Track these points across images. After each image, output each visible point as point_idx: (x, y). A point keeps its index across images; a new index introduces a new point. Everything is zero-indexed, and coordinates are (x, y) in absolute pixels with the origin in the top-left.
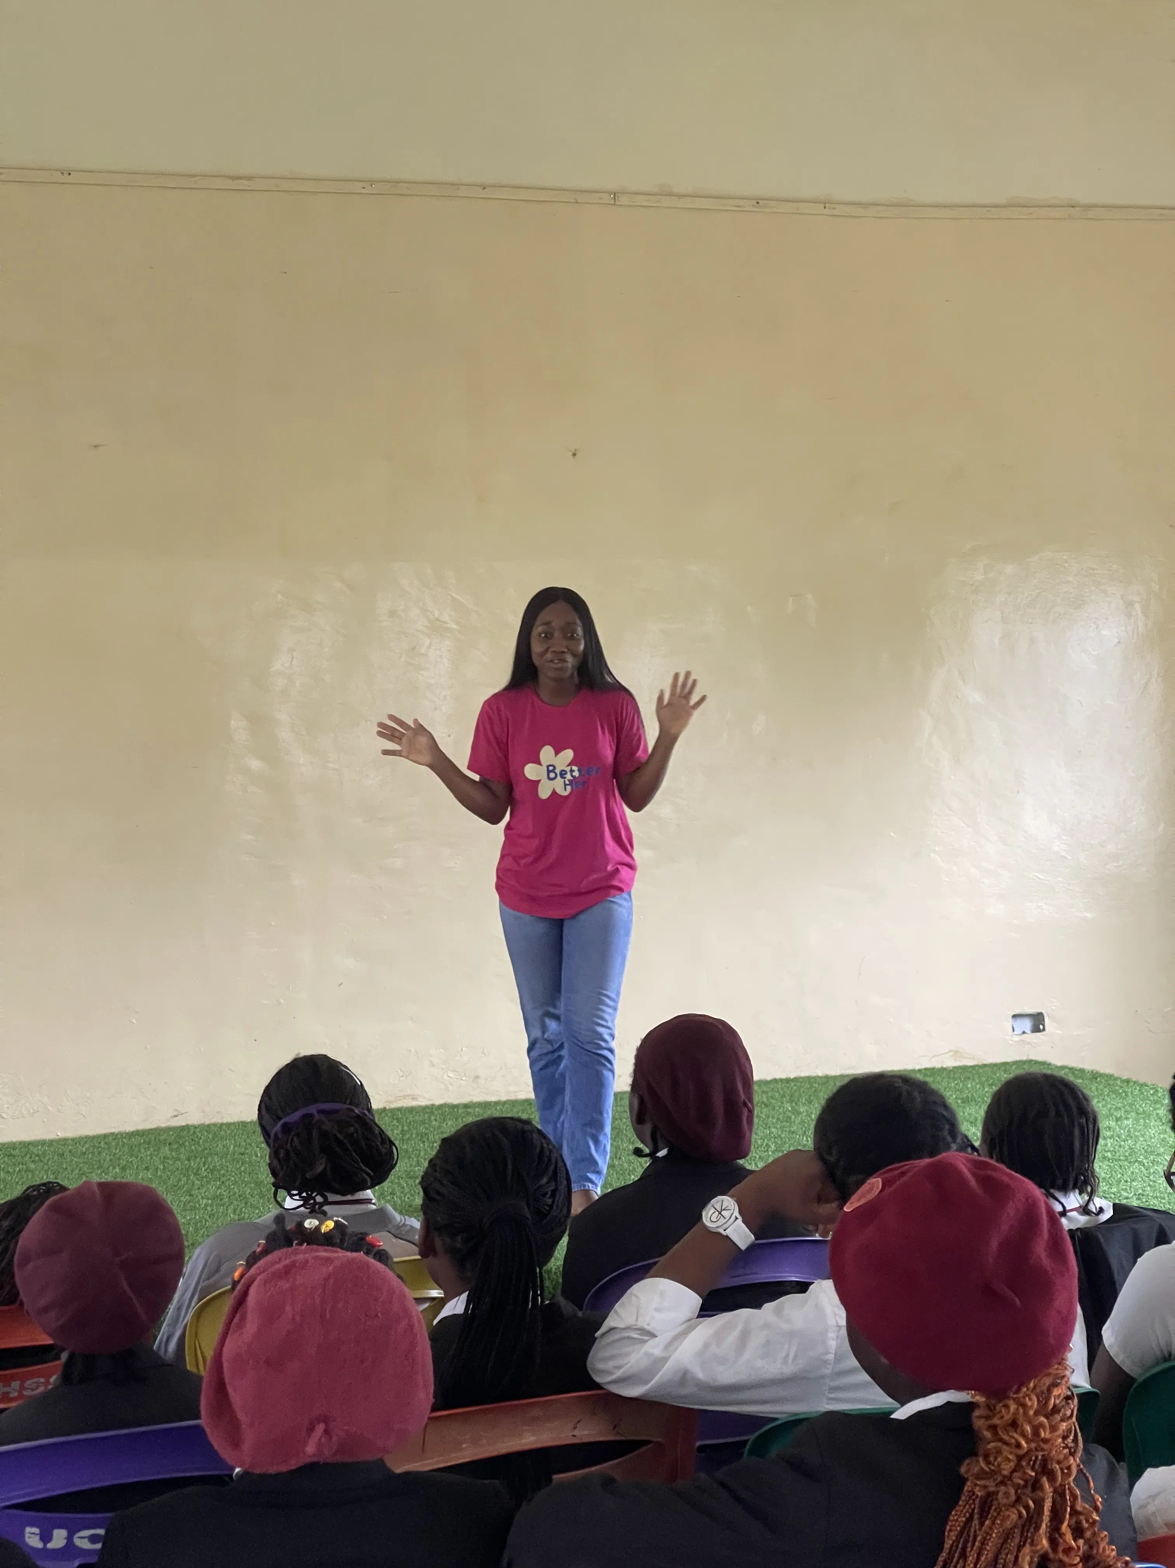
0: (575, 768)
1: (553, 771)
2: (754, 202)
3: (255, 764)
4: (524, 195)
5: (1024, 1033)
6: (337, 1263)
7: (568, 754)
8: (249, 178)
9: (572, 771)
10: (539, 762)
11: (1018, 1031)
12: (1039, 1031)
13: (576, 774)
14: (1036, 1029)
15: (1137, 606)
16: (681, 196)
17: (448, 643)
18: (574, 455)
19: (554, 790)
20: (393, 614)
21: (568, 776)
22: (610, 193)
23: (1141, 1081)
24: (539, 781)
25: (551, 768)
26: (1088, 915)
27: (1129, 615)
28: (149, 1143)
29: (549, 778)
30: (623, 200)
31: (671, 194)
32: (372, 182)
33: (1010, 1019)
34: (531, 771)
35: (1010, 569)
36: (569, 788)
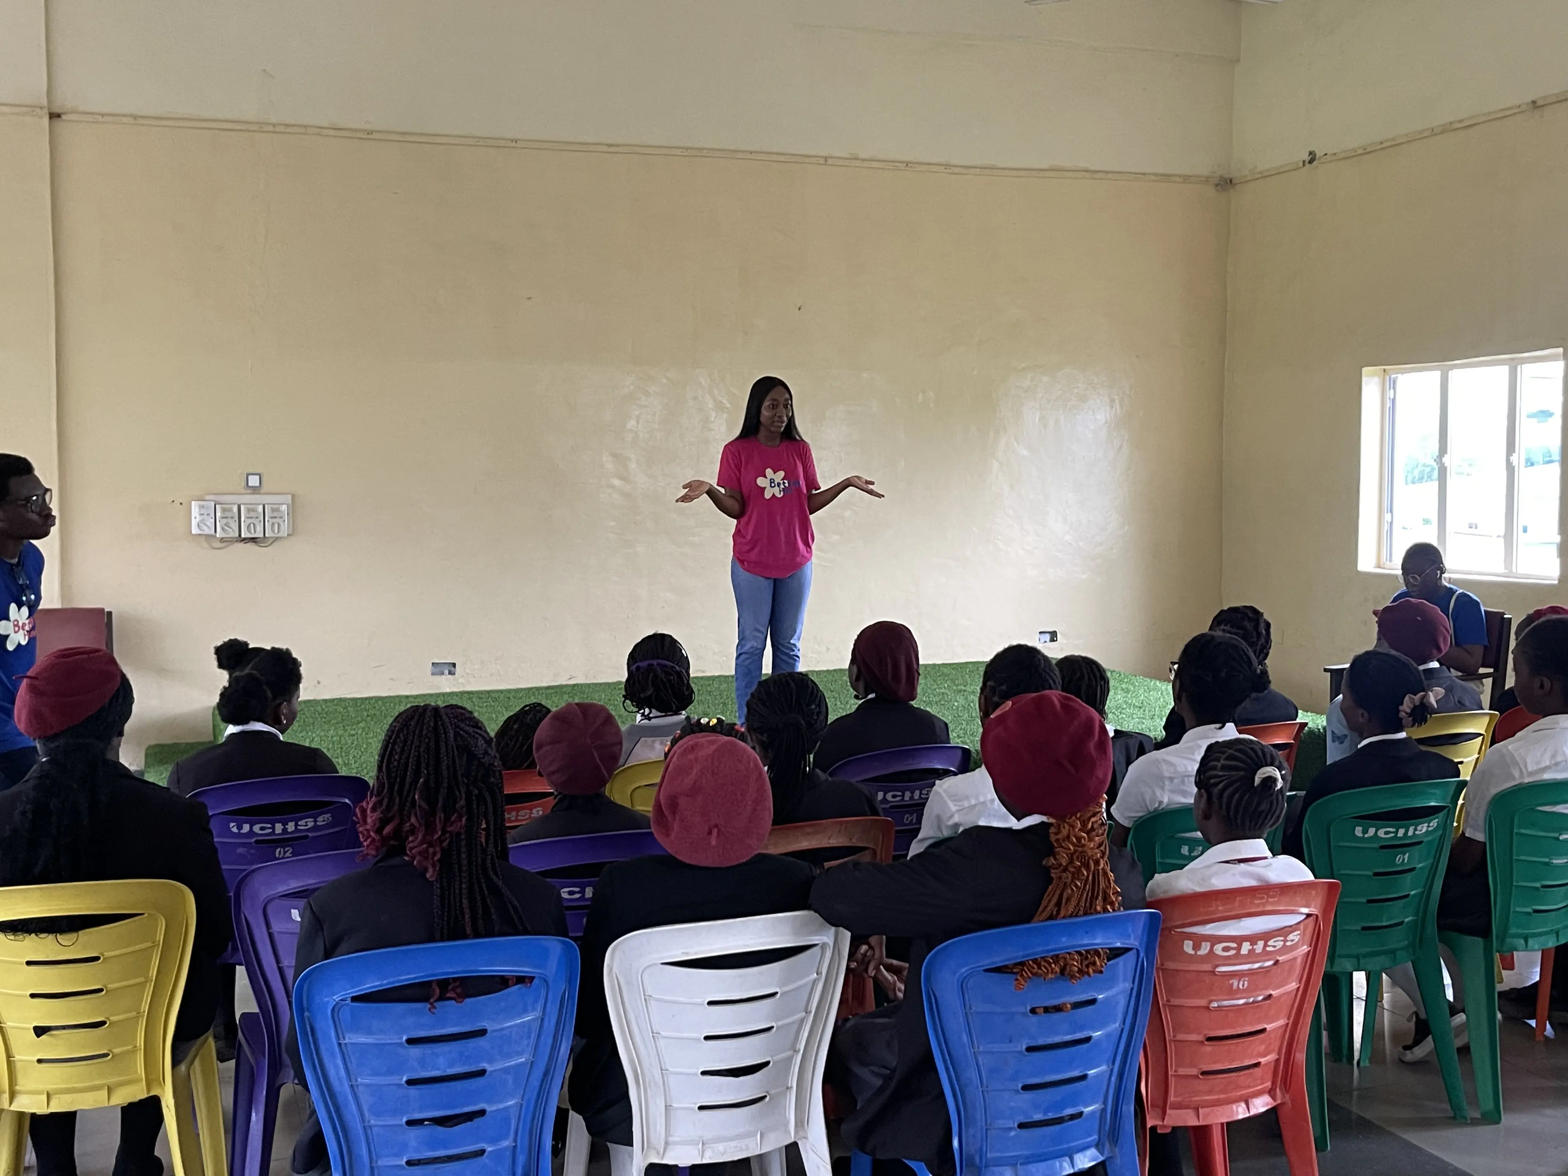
0: (786, 481)
1: (774, 482)
2: (905, 164)
3: (616, 482)
4: (775, 157)
5: (1045, 642)
6: (719, 743)
7: (781, 474)
8: (617, 146)
9: (784, 483)
10: (765, 476)
11: (1042, 640)
12: (1054, 641)
13: (787, 485)
14: (1052, 640)
15: (1117, 402)
16: (864, 160)
17: (725, 415)
18: (800, 309)
19: (774, 494)
20: (695, 398)
21: (782, 486)
22: (823, 157)
23: (1111, 669)
24: (765, 488)
25: (772, 481)
26: (1084, 577)
27: (1112, 407)
28: (557, 692)
29: (771, 486)
30: (830, 161)
31: (857, 159)
32: (687, 149)
33: (1038, 634)
34: (761, 482)
35: (1045, 379)
36: (782, 493)
